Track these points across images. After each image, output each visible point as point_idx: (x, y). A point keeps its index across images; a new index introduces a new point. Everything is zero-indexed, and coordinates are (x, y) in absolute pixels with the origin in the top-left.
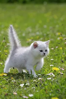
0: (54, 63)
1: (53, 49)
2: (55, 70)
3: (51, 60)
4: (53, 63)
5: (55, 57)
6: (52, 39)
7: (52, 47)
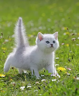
0: (60, 62)
2: (61, 71)
4: (58, 62)
5: (61, 56)
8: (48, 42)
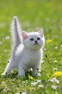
1: (56, 48)
2: (58, 76)
3: (55, 62)
4: (57, 66)
6: (56, 36)
7: (56, 46)
8: (32, 39)
